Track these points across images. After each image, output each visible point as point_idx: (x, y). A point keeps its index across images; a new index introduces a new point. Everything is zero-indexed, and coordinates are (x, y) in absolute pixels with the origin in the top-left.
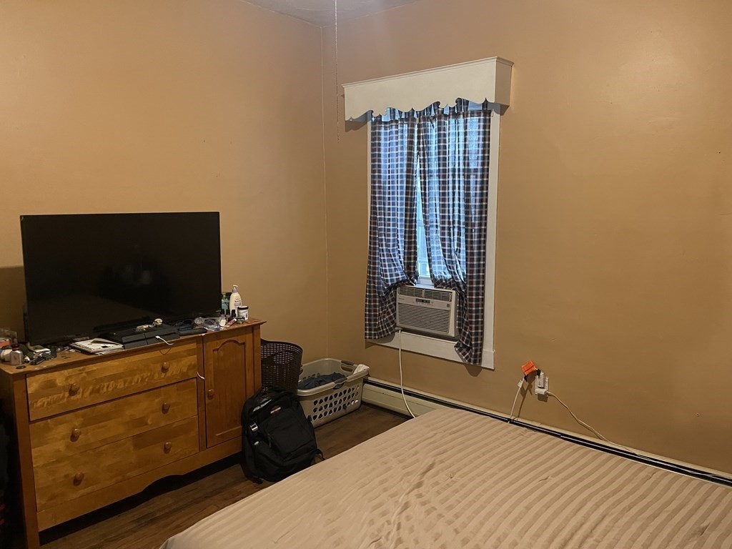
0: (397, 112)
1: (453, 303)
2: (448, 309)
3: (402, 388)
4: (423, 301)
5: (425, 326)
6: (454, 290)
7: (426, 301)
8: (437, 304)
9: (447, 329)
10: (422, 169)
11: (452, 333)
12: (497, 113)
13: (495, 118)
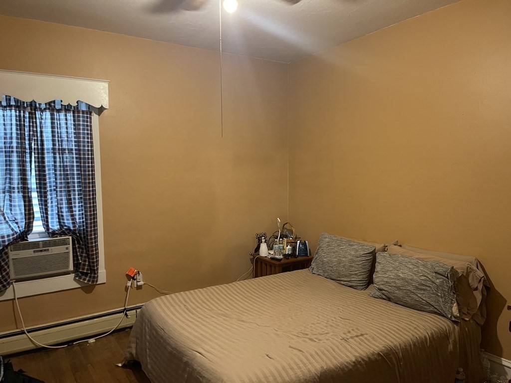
0: (12, 99)
1: (71, 246)
2: (67, 251)
3: (25, 329)
4: (41, 251)
5: (46, 270)
6: (70, 236)
7: (45, 250)
8: (55, 250)
9: (68, 266)
10: (36, 147)
11: (71, 268)
12: (96, 113)
13: (95, 117)
